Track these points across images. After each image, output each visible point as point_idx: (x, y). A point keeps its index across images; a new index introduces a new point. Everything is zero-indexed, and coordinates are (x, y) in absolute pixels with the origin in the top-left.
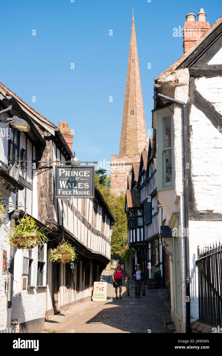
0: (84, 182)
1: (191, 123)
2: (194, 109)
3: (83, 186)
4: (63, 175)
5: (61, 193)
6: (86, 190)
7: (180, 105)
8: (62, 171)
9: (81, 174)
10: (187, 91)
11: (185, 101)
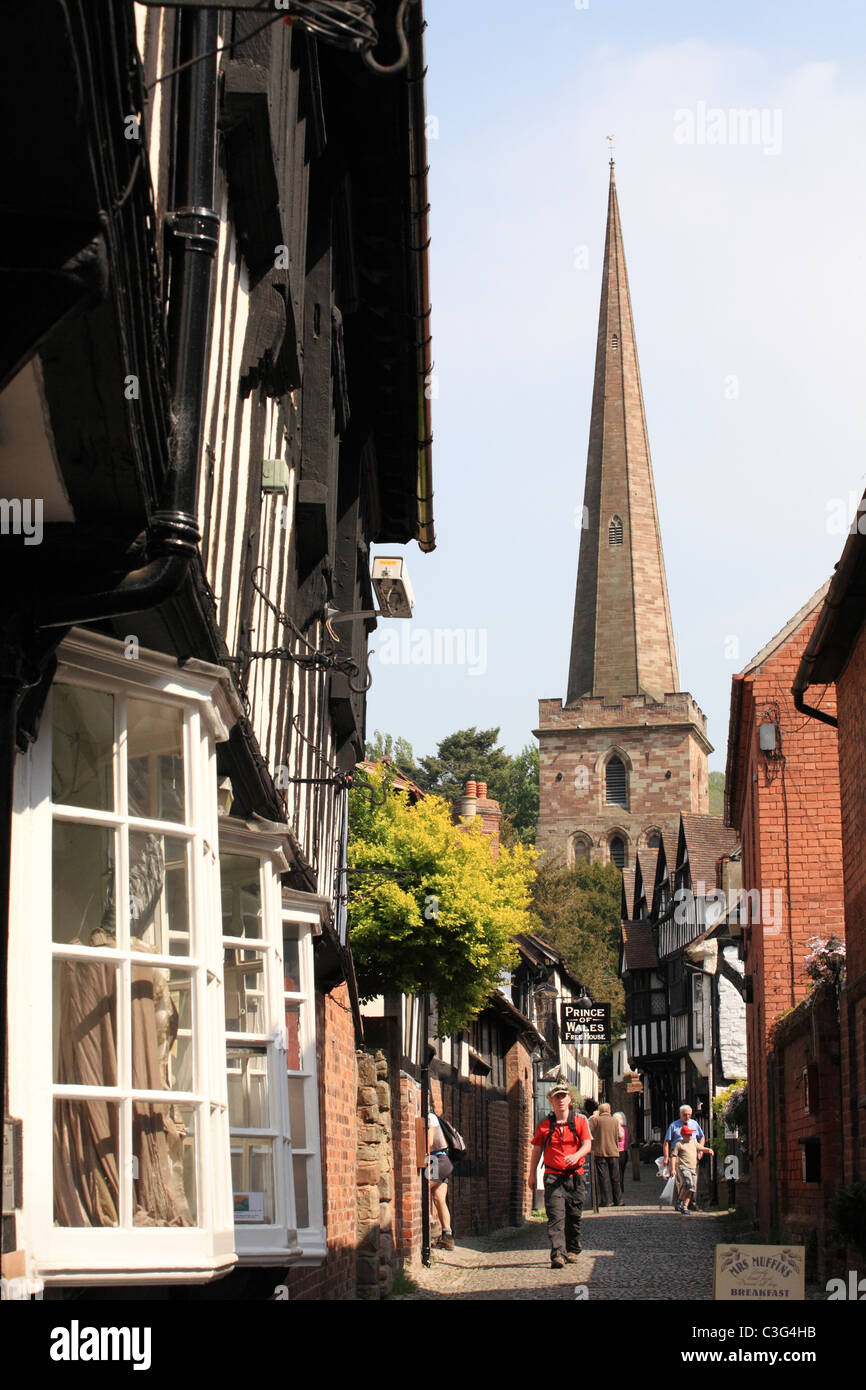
0: (597, 1023)
1: (720, 994)
2: (722, 979)
3: (596, 1028)
4: (571, 1015)
5: (569, 1038)
6: (601, 1033)
7: (709, 975)
8: (569, 1010)
9: (594, 1013)
10: (716, 961)
11: (714, 972)
